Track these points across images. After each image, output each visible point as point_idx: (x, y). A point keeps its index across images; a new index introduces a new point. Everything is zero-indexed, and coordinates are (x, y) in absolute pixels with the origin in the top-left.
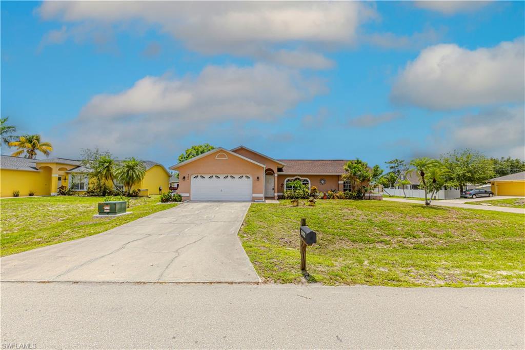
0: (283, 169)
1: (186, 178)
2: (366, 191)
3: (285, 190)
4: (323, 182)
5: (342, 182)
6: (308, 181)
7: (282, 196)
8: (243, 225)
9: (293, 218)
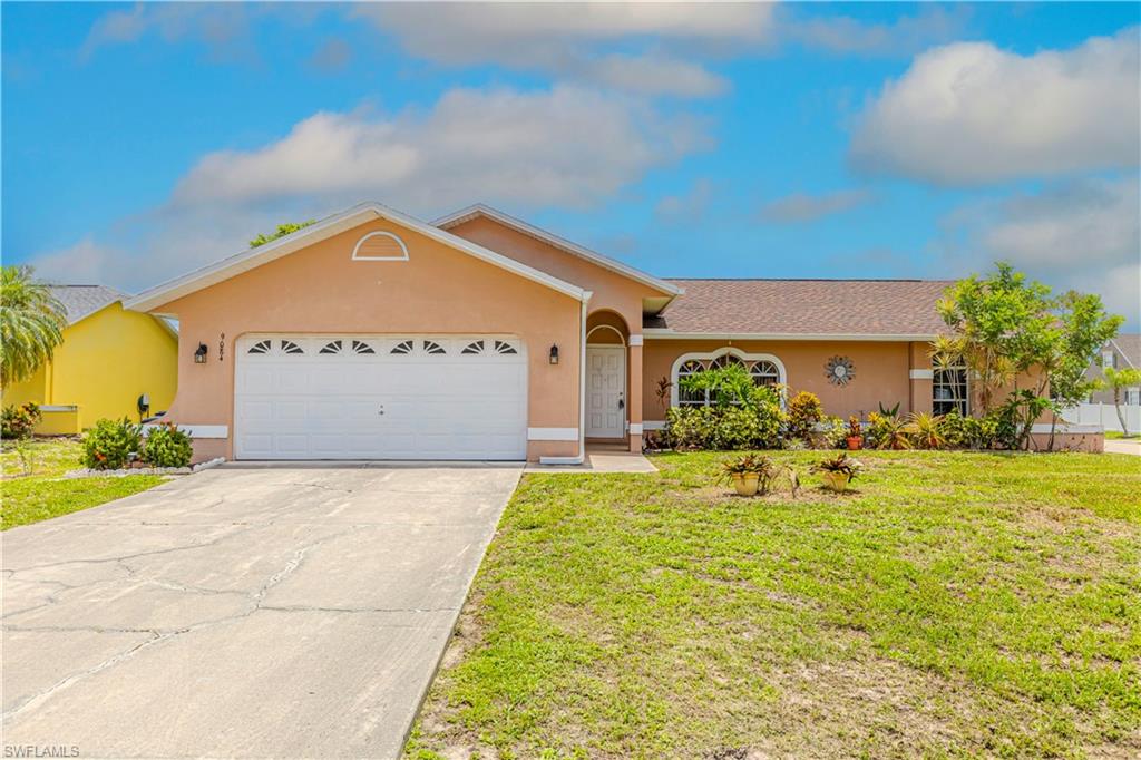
0: (664, 315)
1: (213, 352)
2: (1036, 410)
3: (675, 408)
4: (840, 371)
5: (928, 374)
6: (774, 370)
7: (664, 434)
8: (457, 633)
9: (760, 578)
